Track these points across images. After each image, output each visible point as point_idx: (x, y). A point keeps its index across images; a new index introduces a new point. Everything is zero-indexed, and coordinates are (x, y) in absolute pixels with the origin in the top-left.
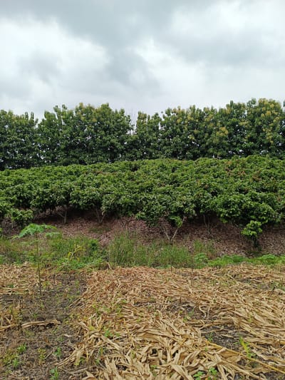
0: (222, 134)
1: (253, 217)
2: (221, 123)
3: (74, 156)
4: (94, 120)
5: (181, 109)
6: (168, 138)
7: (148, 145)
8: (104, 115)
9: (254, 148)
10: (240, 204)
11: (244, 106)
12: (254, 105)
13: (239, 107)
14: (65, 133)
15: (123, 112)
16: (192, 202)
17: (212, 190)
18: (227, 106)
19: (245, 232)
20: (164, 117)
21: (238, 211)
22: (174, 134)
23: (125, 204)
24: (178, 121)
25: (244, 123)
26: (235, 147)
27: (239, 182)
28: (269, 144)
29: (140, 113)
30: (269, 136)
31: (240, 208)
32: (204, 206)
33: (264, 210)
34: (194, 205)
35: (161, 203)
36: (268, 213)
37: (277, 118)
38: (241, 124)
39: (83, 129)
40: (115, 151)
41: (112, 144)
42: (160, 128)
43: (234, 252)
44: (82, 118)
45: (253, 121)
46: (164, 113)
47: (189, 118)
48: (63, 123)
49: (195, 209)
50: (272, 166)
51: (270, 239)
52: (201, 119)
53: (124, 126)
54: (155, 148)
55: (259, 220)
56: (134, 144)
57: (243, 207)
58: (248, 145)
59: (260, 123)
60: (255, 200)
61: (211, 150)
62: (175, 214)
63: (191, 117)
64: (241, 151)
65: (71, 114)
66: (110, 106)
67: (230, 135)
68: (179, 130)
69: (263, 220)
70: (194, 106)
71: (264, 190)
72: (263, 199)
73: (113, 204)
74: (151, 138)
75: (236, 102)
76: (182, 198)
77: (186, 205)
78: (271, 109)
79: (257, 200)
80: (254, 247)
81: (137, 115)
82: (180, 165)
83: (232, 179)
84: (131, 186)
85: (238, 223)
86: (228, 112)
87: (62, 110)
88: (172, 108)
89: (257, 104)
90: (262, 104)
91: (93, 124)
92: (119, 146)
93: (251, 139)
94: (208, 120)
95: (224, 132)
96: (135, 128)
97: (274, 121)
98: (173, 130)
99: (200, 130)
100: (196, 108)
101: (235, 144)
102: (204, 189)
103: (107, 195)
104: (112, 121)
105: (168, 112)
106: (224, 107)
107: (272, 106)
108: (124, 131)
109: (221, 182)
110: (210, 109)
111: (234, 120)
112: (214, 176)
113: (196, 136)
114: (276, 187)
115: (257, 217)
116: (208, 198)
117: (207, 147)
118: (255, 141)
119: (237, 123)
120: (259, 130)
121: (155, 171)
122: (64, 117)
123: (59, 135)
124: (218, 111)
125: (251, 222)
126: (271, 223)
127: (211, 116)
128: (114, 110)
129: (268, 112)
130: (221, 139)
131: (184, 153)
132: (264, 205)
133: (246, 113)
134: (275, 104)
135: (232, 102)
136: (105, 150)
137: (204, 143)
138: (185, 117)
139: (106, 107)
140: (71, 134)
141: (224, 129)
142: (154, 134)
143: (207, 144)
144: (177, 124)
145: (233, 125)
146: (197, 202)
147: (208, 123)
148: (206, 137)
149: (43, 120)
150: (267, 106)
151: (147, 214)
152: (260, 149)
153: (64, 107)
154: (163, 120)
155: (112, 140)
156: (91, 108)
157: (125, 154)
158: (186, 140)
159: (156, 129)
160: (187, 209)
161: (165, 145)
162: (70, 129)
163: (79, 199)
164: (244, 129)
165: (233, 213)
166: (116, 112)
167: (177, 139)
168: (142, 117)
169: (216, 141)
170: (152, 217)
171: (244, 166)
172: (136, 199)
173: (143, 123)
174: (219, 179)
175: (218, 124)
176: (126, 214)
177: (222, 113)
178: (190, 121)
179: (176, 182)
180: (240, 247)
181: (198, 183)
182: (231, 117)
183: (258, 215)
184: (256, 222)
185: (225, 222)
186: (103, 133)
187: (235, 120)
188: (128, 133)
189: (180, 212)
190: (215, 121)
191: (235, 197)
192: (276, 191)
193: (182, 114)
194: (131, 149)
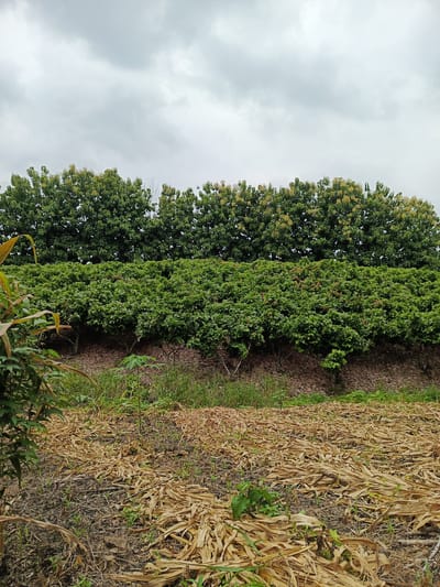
0: (283, 225)
1: (335, 345)
2: (282, 209)
3: (60, 248)
4: (95, 193)
5: (226, 185)
6: (207, 226)
7: (177, 234)
8: (109, 185)
9: (326, 246)
10: (320, 328)
11: (314, 188)
12: (326, 187)
13: (306, 187)
14: (47, 210)
15: (139, 183)
16: (260, 324)
17: (282, 308)
18: (291, 185)
19: (326, 364)
20: (201, 195)
21: (316, 337)
22: (216, 220)
23: (173, 326)
24: (222, 202)
25: (314, 211)
26: (301, 243)
27: (314, 298)
28: (347, 242)
29: (165, 187)
30: (347, 231)
31: (320, 333)
32: (275, 330)
33: (349, 335)
34: (262, 329)
35: (219, 326)
36: (354, 340)
37: (358, 206)
38: (309, 211)
39: (74, 205)
40: (126, 241)
41: (122, 232)
42: (194, 211)
43: (311, 391)
44: (76, 189)
45: (325, 208)
46: (201, 189)
47: (238, 199)
48: (42, 194)
49: (263, 333)
50: (354, 276)
51: (355, 373)
52: (254, 201)
53: (140, 204)
54: (187, 240)
55: (343, 349)
56: (155, 233)
57: (323, 332)
58: (319, 242)
59: (335, 212)
60: (336, 322)
61: (268, 247)
62: (239, 341)
63: (241, 196)
64: (308, 249)
65: (56, 181)
66: (118, 173)
67: (294, 227)
68: (222, 215)
69: (348, 349)
70: (245, 182)
71: (347, 310)
72: (347, 322)
73: (155, 327)
74: (182, 224)
75: (303, 181)
76: (247, 320)
77: (252, 329)
78: (349, 194)
79: (339, 323)
80: (336, 384)
81: (161, 190)
82: (232, 270)
83: (304, 294)
84: (171, 300)
85: (316, 352)
86: (292, 193)
87: (40, 173)
88: (213, 182)
89: (331, 186)
90: (337, 186)
91: (92, 199)
92: (132, 235)
93: (322, 234)
94: (264, 203)
95: (286, 222)
96: (157, 208)
97: (354, 210)
98: (214, 215)
99: (252, 216)
100: (247, 185)
101: (300, 239)
102: (274, 307)
103: (143, 314)
104: (122, 195)
105: (207, 188)
106: (287, 187)
107: (351, 189)
108: (140, 212)
109: (291, 298)
110: (267, 188)
111: (300, 205)
112: (281, 288)
113: (247, 225)
114: (361, 306)
115: (340, 345)
116: (280, 319)
117: (262, 243)
118: (328, 237)
119: (304, 210)
120: (333, 221)
121: (199, 278)
122: (44, 185)
123: (36, 213)
124: (278, 191)
125: (334, 351)
126: (357, 353)
127: (268, 197)
128: (125, 179)
129: (346, 198)
130: (282, 231)
131: (230, 249)
132: (348, 329)
133: (316, 197)
134: (355, 187)
135: (297, 180)
136: (110, 239)
137: (259, 236)
138: (231, 197)
139: (112, 174)
140: (56, 211)
141: (286, 217)
142: (186, 219)
143: (263, 237)
144: (220, 207)
145: (299, 211)
146: (266, 325)
147: (264, 208)
148: (261, 227)
149: (9, 189)
150: (344, 189)
151: (202, 341)
152: (334, 248)
153: (45, 171)
154: (200, 199)
155: (122, 226)
156: (89, 174)
157: (141, 248)
158: (232, 231)
159: (189, 212)
160: (254, 334)
161: (202, 236)
162: (54, 204)
163: (102, 318)
164: (314, 219)
165: (311, 340)
166: (129, 182)
167: (220, 229)
168: (168, 192)
169: (274, 234)
170: (209, 344)
171: (318, 275)
172: (187, 319)
173: (169, 201)
174: (288, 294)
175: (279, 210)
176: (173, 341)
177: (284, 195)
178: (239, 203)
179: (232, 295)
180: (318, 383)
181: (265, 299)
182: (296, 202)
183: (341, 342)
184: (339, 352)
185: (301, 351)
186: (108, 213)
187: (302, 205)
188: (147, 215)
189: (244, 338)
190: (273, 206)
191: (312, 319)
192: (360, 311)
193: (227, 193)
194: (152, 240)
